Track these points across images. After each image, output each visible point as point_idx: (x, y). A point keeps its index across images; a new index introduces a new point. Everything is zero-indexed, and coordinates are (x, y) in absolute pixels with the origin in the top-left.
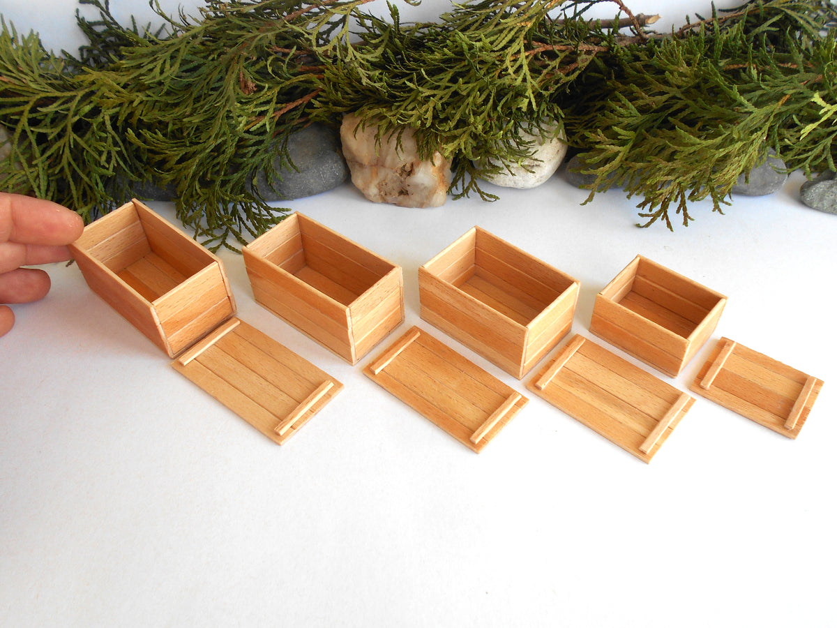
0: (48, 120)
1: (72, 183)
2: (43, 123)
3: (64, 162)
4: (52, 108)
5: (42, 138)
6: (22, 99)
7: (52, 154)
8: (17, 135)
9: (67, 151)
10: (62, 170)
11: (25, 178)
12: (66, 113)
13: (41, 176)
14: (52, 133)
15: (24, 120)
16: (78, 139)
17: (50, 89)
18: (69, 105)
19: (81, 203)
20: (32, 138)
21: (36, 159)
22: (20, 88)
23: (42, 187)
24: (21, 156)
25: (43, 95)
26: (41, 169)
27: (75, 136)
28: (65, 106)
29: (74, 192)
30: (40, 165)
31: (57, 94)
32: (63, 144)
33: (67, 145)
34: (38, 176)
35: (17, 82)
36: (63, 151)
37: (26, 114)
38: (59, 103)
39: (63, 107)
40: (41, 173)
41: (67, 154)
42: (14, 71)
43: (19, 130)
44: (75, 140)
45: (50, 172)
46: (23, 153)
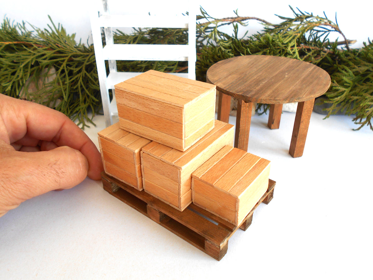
0: (75, 66)
1: (80, 94)
2: (72, 67)
3: (79, 84)
4: (78, 59)
5: (71, 73)
6: (65, 55)
7: (74, 81)
8: (60, 71)
9: (81, 78)
10: (77, 88)
11: (60, 89)
12: (83, 61)
13: (67, 90)
14: (76, 70)
15: (64, 64)
16: (87, 74)
17: (78, 51)
18: (85, 58)
19: (83, 103)
20: (66, 72)
21: (66, 81)
22: (65, 50)
23: (67, 95)
24: (60, 80)
25: (75, 53)
26: (68, 86)
27: (86, 72)
28: (84, 59)
29: (81, 98)
30: (68, 85)
31: (82, 54)
32: (79, 76)
33: (81, 76)
34: (66, 89)
35: (65, 48)
36: (79, 79)
37: (66, 61)
38: (81, 57)
39: (82, 59)
40: (67, 88)
41: (81, 80)
42: (64, 43)
43: (61, 68)
44: (85, 74)
45: (72, 88)
46: (61, 79)
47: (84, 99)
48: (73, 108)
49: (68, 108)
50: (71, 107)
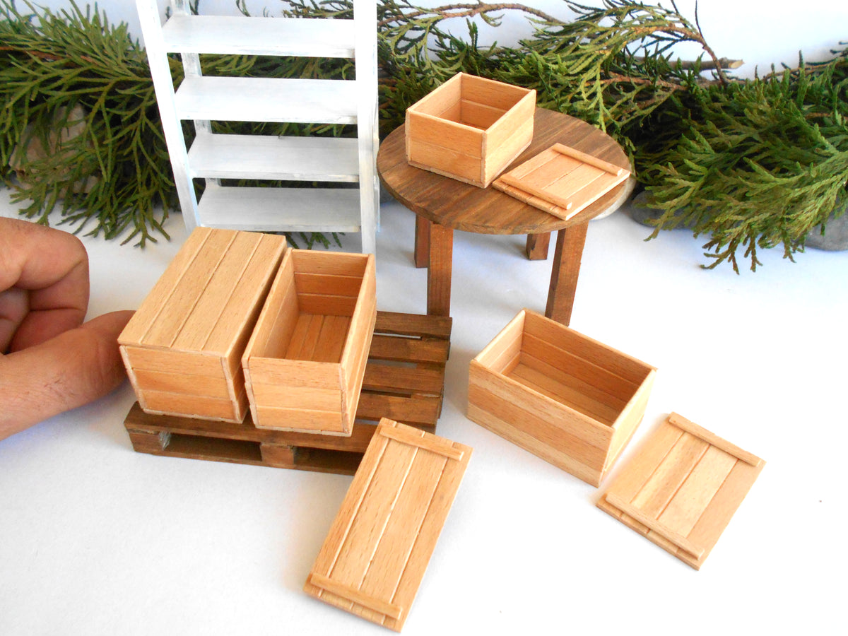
0: (124, 103)
1: (138, 166)
2: (120, 106)
3: (134, 145)
4: (129, 92)
5: (116, 121)
6: (102, 80)
7: (123, 137)
8: (92, 115)
9: (138, 134)
10: (131, 152)
11: (94, 157)
12: (141, 97)
13: (110, 157)
14: (126, 116)
15: (101, 101)
16: (150, 124)
17: (130, 73)
18: (146, 90)
19: (145, 187)
20: (106, 119)
21: (107, 139)
22: (103, 70)
23: (109, 168)
24: (93, 135)
25: (123, 78)
26: (110, 150)
27: (148, 121)
28: (143, 91)
29: (139, 176)
30: (110, 146)
31: (138, 79)
32: (135, 128)
33: (139, 128)
34: (107, 155)
35: (101, 64)
36: (134, 135)
37: (104, 95)
38: (136, 87)
39: (140, 91)
40: (110, 153)
41: (137, 138)
42: (100, 54)
43: (95, 110)
44: (146, 124)
45: (119, 153)
46: (96, 133)
47: (145, 177)
48: (124, 195)
49: (114, 196)
50: (120, 192)
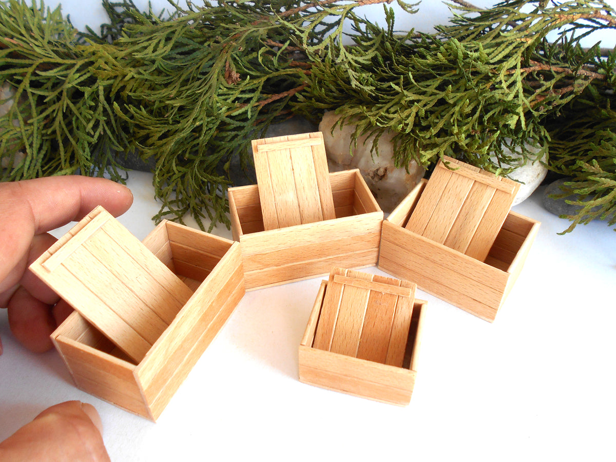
0: (50, 84)
1: (61, 145)
2: (45, 86)
3: (56, 123)
4: (50, 73)
5: (41, 100)
6: (27, 62)
7: (47, 116)
8: (18, 95)
9: (60, 115)
10: (54, 132)
11: (19, 135)
12: (63, 78)
13: (35, 135)
14: (51, 95)
15: (26, 83)
16: (71, 105)
17: (54, 55)
18: (68, 72)
19: (68, 164)
20: (32, 101)
21: (33, 118)
22: (27, 52)
23: (34, 145)
24: (19, 114)
25: (46, 60)
26: (36, 128)
27: (69, 102)
28: (64, 73)
29: (62, 153)
30: (36, 125)
31: (59, 60)
32: (57, 109)
33: (61, 109)
34: (32, 134)
35: (25, 45)
36: (57, 115)
37: (28, 75)
38: (59, 69)
39: (62, 73)
40: (35, 132)
42: (26, 35)
43: (20, 90)
44: (68, 107)
45: (44, 132)
46: (21, 112)
47: (69, 154)
48: (50, 170)
49: (40, 171)
50: (46, 168)
